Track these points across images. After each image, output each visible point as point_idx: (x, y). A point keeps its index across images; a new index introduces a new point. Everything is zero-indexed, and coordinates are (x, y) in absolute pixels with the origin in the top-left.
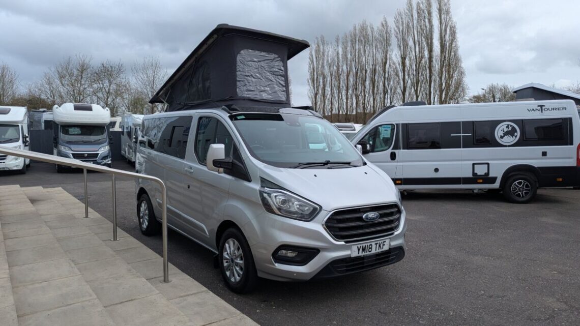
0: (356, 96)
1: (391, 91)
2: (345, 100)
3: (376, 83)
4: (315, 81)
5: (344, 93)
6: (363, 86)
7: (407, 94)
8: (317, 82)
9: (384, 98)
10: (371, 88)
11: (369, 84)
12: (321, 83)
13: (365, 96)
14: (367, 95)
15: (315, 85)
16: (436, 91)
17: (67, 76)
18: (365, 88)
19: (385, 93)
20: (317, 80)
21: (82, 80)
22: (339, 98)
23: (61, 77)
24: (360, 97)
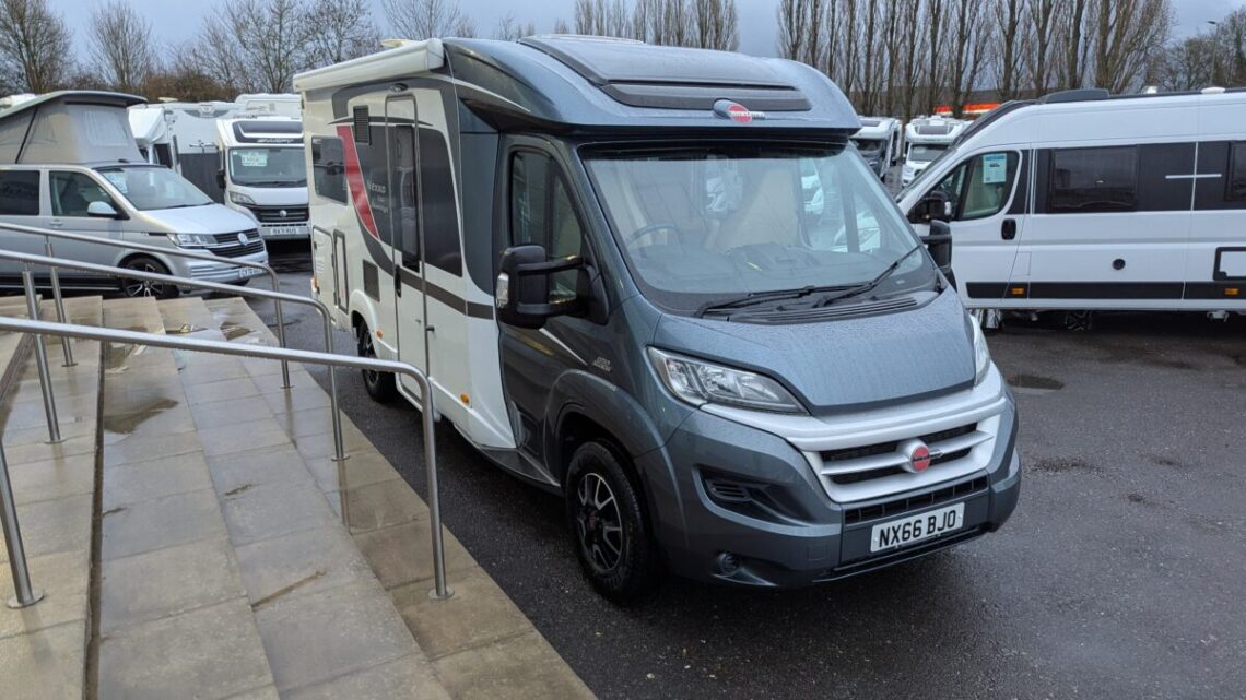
0: (890, 47)
1: (978, 33)
2: (863, 60)
3: (942, 14)
4: (794, 15)
5: (862, 39)
6: (910, 24)
7: (1018, 38)
8: (798, 17)
9: (961, 52)
10: (930, 27)
11: (926, 18)
12: (809, 20)
13: (913, 47)
14: (917, 47)
15: (795, 25)
16: (1092, 32)
17: (252, 26)
18: (914, 28)
19: (963, 38)
20: (798, 11)
21: (283, 34)
22: (849, 54)
23: (240, 28)
24: (902, 50)
